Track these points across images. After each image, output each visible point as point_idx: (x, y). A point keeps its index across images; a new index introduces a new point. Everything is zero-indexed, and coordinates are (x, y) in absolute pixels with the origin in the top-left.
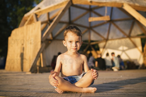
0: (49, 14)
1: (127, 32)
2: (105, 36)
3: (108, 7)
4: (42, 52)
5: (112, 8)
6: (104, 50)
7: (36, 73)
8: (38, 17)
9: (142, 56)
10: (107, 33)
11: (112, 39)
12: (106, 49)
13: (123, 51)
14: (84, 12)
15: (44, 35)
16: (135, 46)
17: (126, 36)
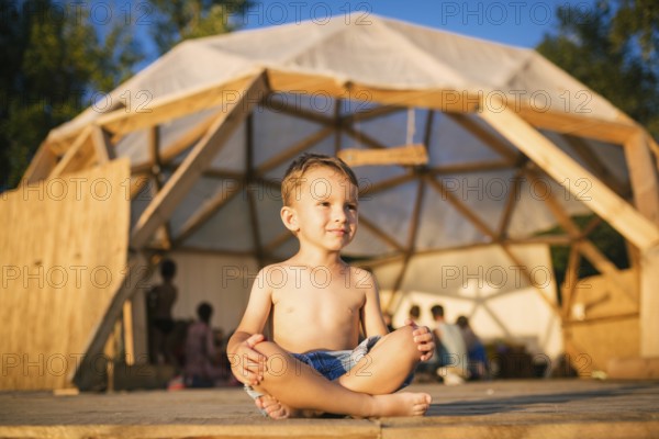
0: (157, 133)
1: (493, 220)
2: (402, 239)
3: (418, 111)
4: (132, 298)
5: (431, 114)
6: (398, 296)
7: (103, 391)
8: (115, 140)
9: (557, 323)
10: (406, 226)
11: (431, 251)
12: (407, 292)
13: (480, 301)
14: (309, 129)
15: (144, 219)
16: (528, 279)
17: (487, 239)
